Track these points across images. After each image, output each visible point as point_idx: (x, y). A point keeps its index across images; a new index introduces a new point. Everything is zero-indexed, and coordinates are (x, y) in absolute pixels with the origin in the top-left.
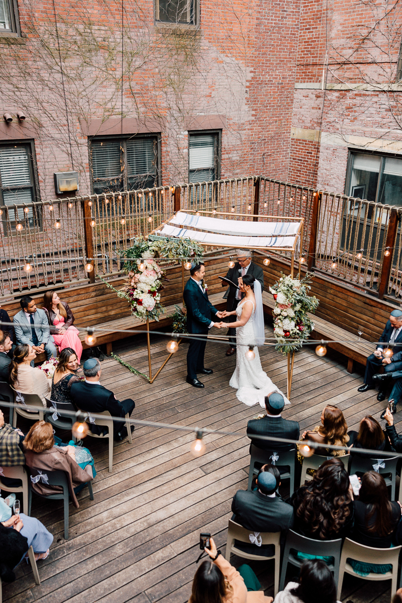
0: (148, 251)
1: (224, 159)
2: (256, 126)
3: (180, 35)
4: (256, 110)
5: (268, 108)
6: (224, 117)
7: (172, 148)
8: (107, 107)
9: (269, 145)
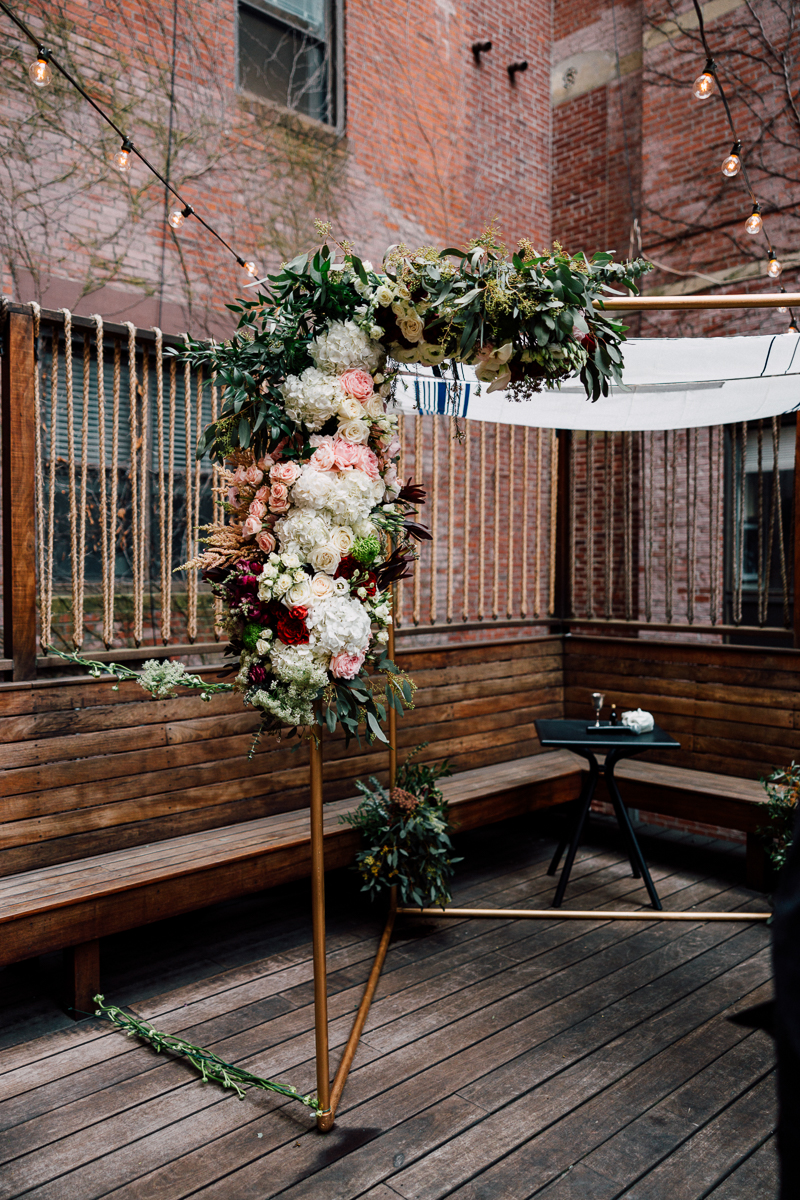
3: (302, 136)
8: (99, 253)
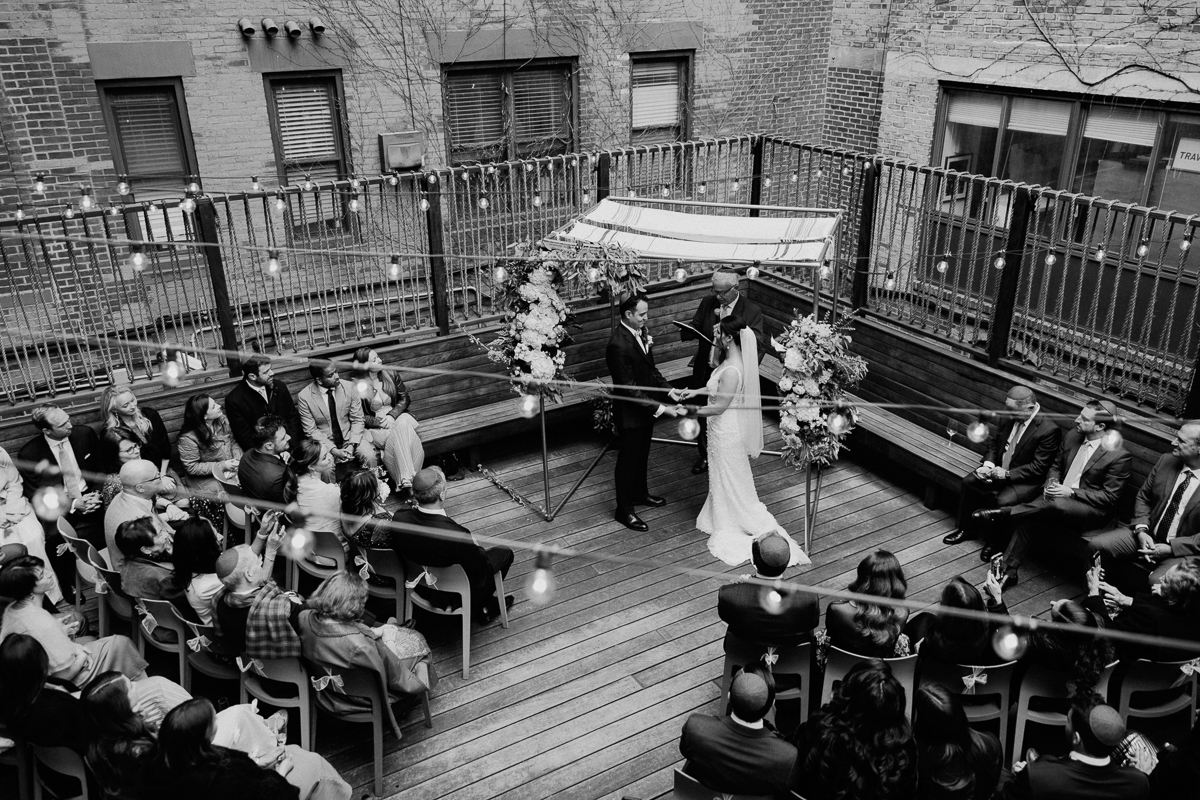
0: (541, 270)
1: (699, 108)
2: (760, 44)
4: (760, 12)
5: (785, 7)
6: (698, 25)
7: (600, 87)
8: (475, 7)
9: (785, 80)
